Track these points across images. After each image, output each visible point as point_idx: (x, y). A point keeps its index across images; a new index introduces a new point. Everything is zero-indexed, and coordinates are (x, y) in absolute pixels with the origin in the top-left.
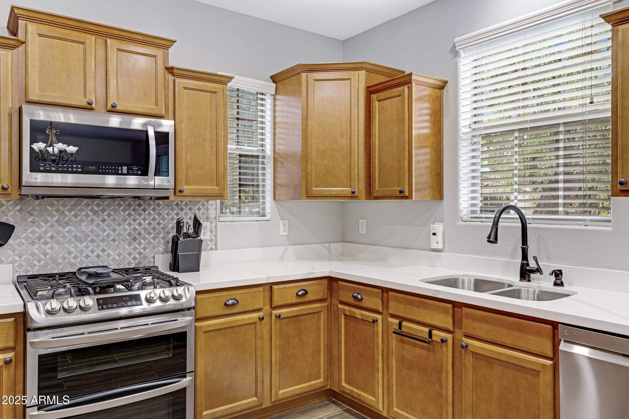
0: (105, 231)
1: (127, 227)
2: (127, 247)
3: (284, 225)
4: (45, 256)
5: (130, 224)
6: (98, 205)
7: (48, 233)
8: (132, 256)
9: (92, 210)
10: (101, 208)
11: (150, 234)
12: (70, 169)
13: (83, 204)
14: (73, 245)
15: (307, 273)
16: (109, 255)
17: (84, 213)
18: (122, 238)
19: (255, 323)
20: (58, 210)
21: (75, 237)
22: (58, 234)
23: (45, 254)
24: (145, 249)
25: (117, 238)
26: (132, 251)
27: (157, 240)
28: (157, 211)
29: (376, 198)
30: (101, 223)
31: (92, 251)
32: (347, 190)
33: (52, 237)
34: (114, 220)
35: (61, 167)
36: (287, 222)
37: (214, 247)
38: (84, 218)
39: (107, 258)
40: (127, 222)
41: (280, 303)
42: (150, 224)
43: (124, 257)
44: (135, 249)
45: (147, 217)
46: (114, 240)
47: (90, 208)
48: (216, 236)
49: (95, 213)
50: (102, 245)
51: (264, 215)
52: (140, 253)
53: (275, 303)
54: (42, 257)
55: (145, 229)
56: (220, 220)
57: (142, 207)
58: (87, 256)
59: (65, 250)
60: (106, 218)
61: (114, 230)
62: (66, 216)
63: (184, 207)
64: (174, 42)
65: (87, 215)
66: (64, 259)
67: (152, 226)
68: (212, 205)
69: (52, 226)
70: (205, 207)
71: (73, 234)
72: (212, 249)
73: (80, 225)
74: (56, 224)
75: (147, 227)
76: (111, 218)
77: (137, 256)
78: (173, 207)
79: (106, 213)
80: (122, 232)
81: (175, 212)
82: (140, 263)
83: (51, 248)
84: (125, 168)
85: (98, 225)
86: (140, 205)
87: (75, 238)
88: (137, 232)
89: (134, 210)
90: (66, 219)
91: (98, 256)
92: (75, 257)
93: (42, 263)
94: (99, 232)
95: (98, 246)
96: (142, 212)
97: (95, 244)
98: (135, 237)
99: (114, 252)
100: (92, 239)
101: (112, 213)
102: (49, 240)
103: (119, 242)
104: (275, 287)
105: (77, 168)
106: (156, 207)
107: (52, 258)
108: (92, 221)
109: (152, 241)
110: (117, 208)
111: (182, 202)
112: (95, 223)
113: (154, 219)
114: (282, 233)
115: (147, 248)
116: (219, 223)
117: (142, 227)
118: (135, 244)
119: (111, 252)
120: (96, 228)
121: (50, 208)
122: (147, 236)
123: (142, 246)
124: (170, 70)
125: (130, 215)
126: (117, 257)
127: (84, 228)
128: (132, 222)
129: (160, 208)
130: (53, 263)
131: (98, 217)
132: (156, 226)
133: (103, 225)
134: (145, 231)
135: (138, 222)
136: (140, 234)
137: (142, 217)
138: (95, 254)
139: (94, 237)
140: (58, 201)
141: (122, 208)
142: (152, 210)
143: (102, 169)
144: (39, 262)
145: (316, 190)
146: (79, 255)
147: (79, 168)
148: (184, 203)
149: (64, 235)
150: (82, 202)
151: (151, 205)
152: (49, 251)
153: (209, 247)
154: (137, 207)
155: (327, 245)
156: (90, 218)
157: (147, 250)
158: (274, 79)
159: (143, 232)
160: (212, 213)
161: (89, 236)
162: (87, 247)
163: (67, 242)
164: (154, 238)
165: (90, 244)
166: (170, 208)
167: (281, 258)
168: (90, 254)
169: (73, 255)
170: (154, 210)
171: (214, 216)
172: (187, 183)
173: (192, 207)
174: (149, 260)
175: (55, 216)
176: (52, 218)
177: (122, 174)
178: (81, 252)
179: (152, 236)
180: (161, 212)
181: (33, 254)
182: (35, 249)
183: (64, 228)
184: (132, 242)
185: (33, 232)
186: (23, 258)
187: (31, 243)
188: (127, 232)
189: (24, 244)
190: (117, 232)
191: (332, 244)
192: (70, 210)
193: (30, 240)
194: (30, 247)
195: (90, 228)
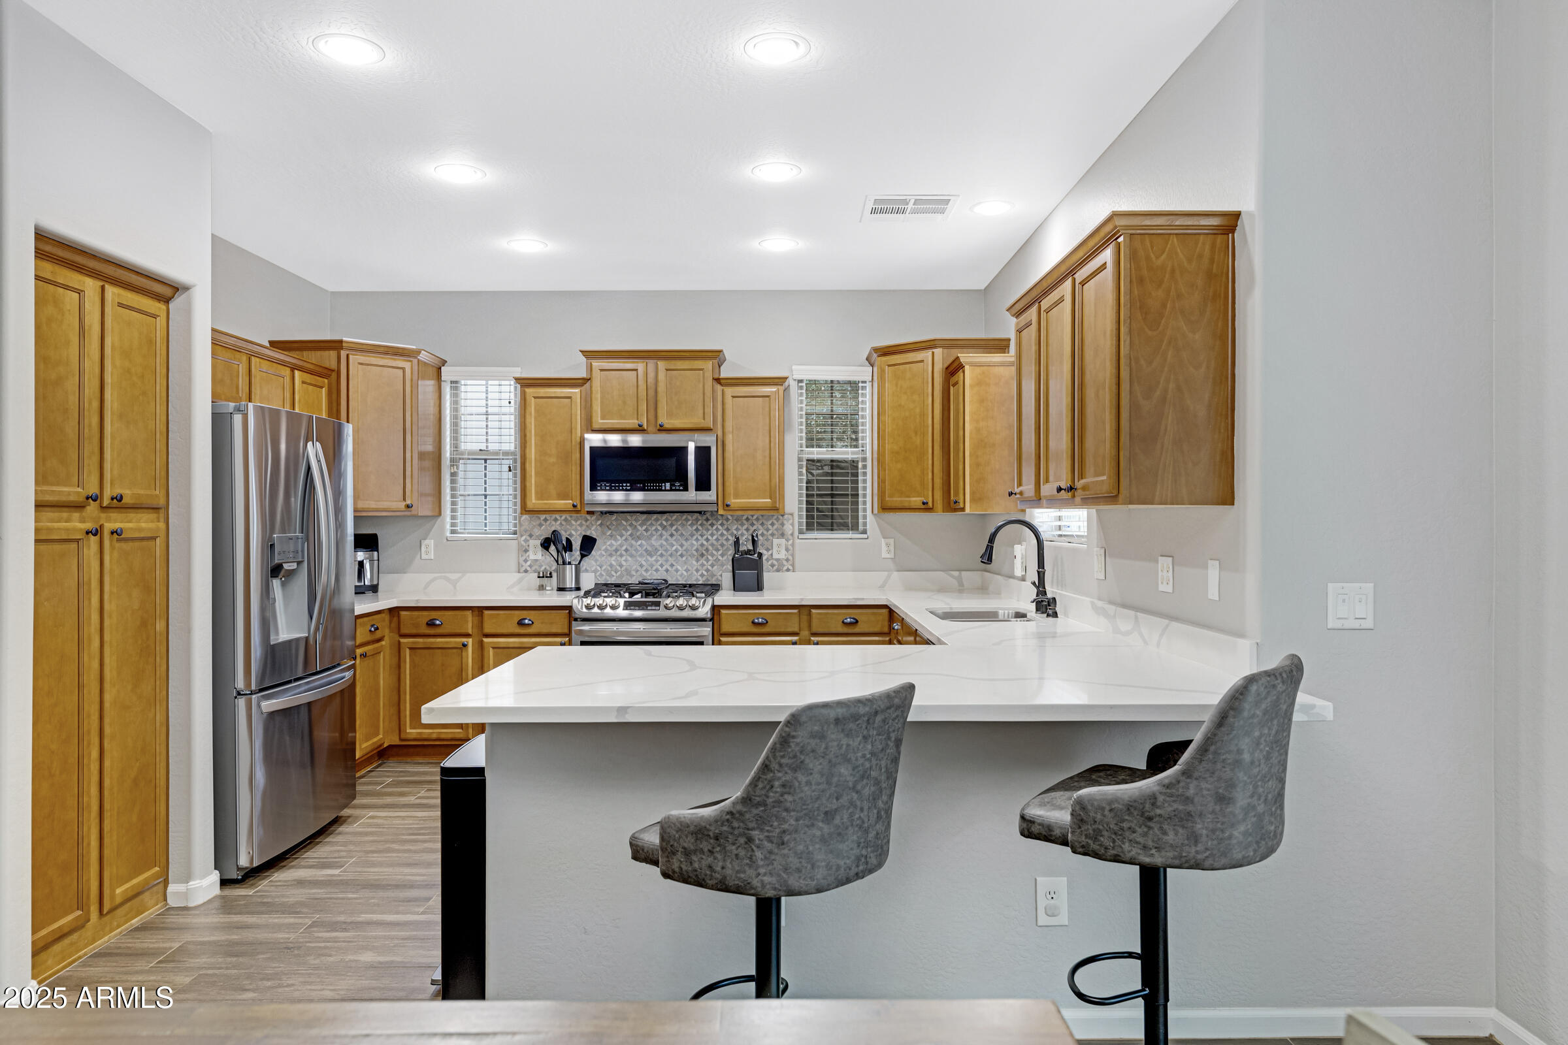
0: (673, 546)
1: (695, 542)
2: (694, 562)
3: (888, 545)
5: (697, 540)
6: (667, 520)
7: (623, 546)
8: (700, 573)
9: (661, 525)
10: (669, 523)
11: (717, 550)
12: (621, 488)
14: (645, 559)
15: (854, 599)
16: (677, 571)
17: (654, 528)
18: (689, 553)
20: (631, 525)
21: (646, 550)
22: (631, 547)
23: (621, 566)
24: (712, 566)
25: (684, 553)
26: (699, 568)
27: (725, 557)
28: (726, 526)
30: (669, 538)
31: (662, 566)
32: (916, 501)
33: (626, 550)
34: (682, 535)
35: (613, 486)
36: (891, 541)
37: (790, 568)
38: (654, 533)
40: (695, 537)
41: (821, 630)
42: (717, 540)
43: (692, 573)
44: (703, 565)
46: (682, 556)
47: (659, 523)
48: (793, 555)
49: (664, 528)
50: (671, 560)
51: (865, 532)
52: (707, 570)
53: (814, 630)
54: (618, 568)
55: (712, 545)
56: (800, 537)
57: (710, 522)
58: (657, 570)
60: (674, 533)
61: (682, 546)
63: (755, 522)
65: (657, 530)
66: (637, 571)
67: (720, 542)
68: (789, 520)
69: (626, 539)
70: (780, 522)
71: (645, 548)
72: (788, 570)
73: (650, 539)
74: (630, 538)
75: (715, 542)
76: (679, 532)
77: (705, 573)
78: (742, 522)
79: (674, 528)
80: (689, 548)
81: (745, 527)
82: (707, 580)
83: (626, 561)
84: (668, 485)
85: (666, 540)
86: (707, 520)
87: (646, 552)
88: (705, 548)
89: (702, 525)
90: (638, 534)
91: (667, 571)
92: (647, 571)
94: (668, 547)
95: (667, 561)
96: (710, 527)
97: (664, 558)
98: (702, 553)
99: (682, 568)
100: (661, 553)
101: (680, 528)
102: (624, 553)
103: (687, 558)
104: (814, 611)
105: (626, 486)
106: (725, 522)
107: (626, 569)
108: (661, 535)
109: (720, 558)
110: (684, 522)
111: (752, 516)
112: (664, 537)
113: (722, 535)
114: (885, 555)
115: (714, 566)
116: (798, 541)
117: (710, 542)
118: (703, 561)
119: (679, 568)
120: (664, 543)
121: (624, 523)
122: (714, 552)
123: (710, 563)
124: (718, 380)
125: (697, 530)
126: (685, 573)
127: (653, 542)
128: (699, 538)
130: (627, 575)
131: (666, 532)
132: (725, 543)
133: (672, 540)
134: (712, 547)
135: (705, 537)
136: (707, 550)
137: (710, 532)
138: (664, 568)
140: (632, 516)
141: (690, 522)
142: (720, 525)
143: (648, 486)
144: (616, 573)
145: (897, 500)
147: (629, 486)
148: (755, 517)
149: (636, 548)
150: (652, 517)
152: (624, 563)
153: (785, 568)
154: (705, 522)
156: (659, 533)
157: (716, 567)
159: (710, 548)
160: (787, 528)
161: (659, 550)
162: (657, 561)
163: (639, 555)
164: (722, 555)
165: (659, 558)
166: (740, 523)
167: (882, 587)
168: (660, 568)
169: (644, 568)
170: (722, 525)
171: (790, 532)
172: (736, 496)
173: (765, 522)
174: (717, 579)
175: (629, 530)
176: (626, 532)
177: (665, 490)
178: (652, 566)
179: (720, 552)
180: (730, 527)
181: (611, 566)
182: (613, 560)
183: (637, 542)
184: (700, 558)
185: (611, 545)
186: (603, 568)
187: (609, 555)
188: (695, 548)
189: (604, 555)
190: (684, 548)
191: (963, 573)
192: (641, 525)
193: (609, 553)
194: (609, 558)
195: (659, 543)
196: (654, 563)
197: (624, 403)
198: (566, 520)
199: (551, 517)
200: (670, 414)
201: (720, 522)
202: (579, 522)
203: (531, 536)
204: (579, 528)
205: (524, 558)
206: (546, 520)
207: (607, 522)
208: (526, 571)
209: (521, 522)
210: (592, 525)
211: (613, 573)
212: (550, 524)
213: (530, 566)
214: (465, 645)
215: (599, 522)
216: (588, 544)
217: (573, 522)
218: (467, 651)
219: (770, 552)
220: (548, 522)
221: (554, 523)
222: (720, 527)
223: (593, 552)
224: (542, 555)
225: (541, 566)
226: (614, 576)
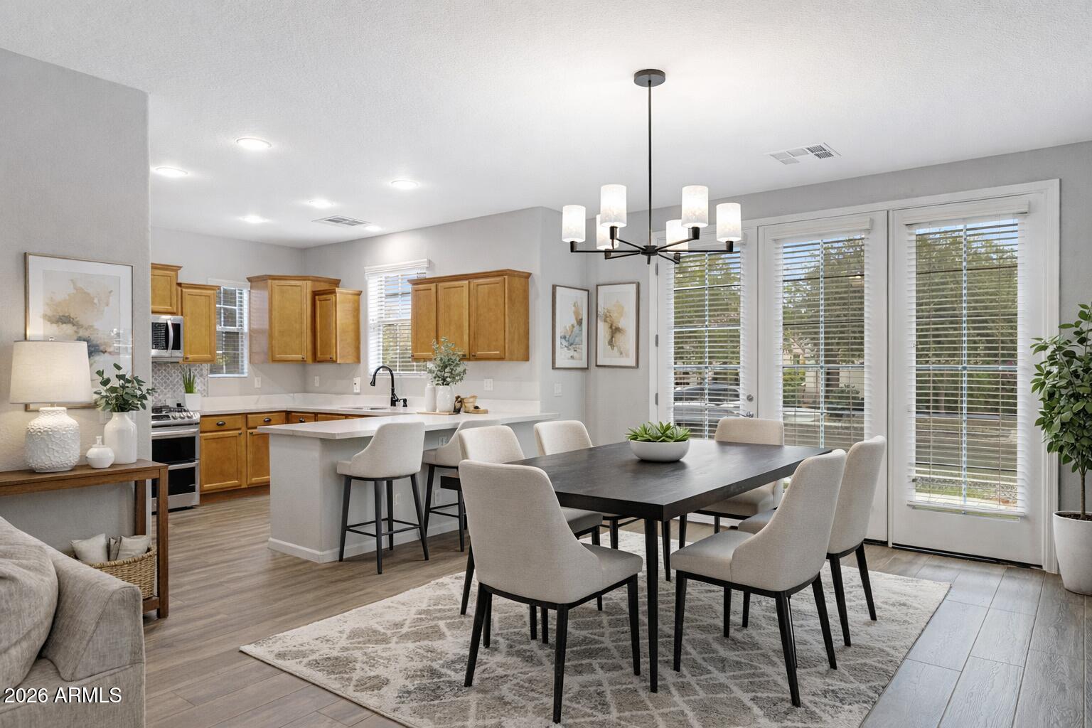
3: (258, 381)
19: (236, 437)
29: (319, 362)
32: (299, 357)
36: (260, 378)
37: (206, 394)
42: (162, 379)
51: (242, 374)
53: (248, 426)
56: (211, 376)
64: (180, 267)
72: (205, 396)
104: (249, 416)
114: (257, 386)
116: (209, 379)
124: (179, 285)
145: (278, 356)
153: (203, 395)
155: (292, 395)
158: (250, 280)
160: (205, 372)
171: (206, 374)
172: (191, 354)
191: (295, 394)
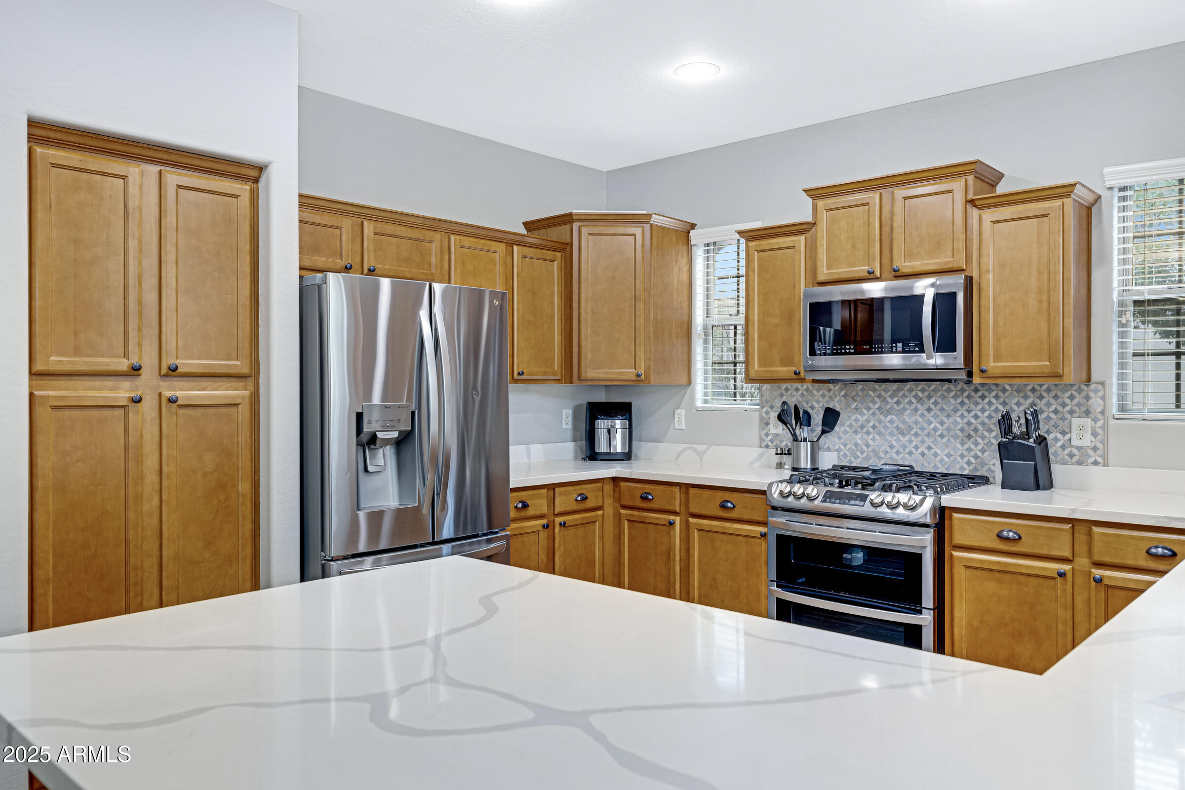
0: (930, 423)
1: (959, 420)
2: (959, 446)
4: (868, 448)
5: (962, 416)
6: (923, 391)
7: (870, 421)
8: (966, 459)
9: (916, 396)
10: (926, 394)
12: (843, 351)
13: (906, 389)
14: (895, 438)
16: (936, 455)
17: (907, 400)
18: (952, 433)
19: (1050, 578)
20: (879, 396)
21: (897, 428)
22: (880, 423)
23: (868, 445)
24: (983, 451)
25: (945, 433)
26: (965, 453)
28: (1002, 400)
30: (926, 413)
31: (916, 448)
33: (874, 427)
34: (942, 409)
35: (835, 350)
37: (1100, 460)
38: (907, 406)
39: (933, 458)
40: (959, 413)
41: (1107, 559)
43: (955, 459)
44: (969, 450)
45: (987, 407)
46: (942, 436)
47: (913, 393)
48: (1103, 442)
49: (920, 400)
50: (928, 441)
52: (976, 457)
53: (1100, 557)
54: (865, 448)
55: (983, 424)
56: (1116, 417)
57: (980, 394)
58: (910, 453)
59: (887, 443)
60: (932, 406)
61: (942, 423)
62: (888, 403)
63: (1044, 394)
65: (910, 403)
68: (1096, 391)
69: (874, 414)
70: (1083, 394)
71: (896, 425)
72: (1096, 463)
73: (902, 414)
74: (878, 412)
75: (986, 421)
76: (939, 406)
77: (973, 460)
79: (932, 400)
80: (952, 426)
82: (976, 469)
83: (873, 439)
84: (900, 345)
85: (922, 416)
87: (898, 430)
88: (972, 427)
89: (969, 397)
90: (888, 407)
92: (898, 453)
93: (865, 454)
94: (924, 424)
95: (923, 442)
96: (979, 400)
97: (919, 439)
98: (969, 434)
99: (942, 452)
100: (916, 432)
101: (939, 400)
102: (871, 430)
103: (948, 440)
104: (1096, 529)
105: (850, 348)
106: (1000, 394)
107: (874, 451)
108: (916, 410)
110: (946, 394)
111: (1041, 386)
112: (919, 412)
115: (986, 451)
117: (979, 420)
118: (970, 444)
119: (939, 452)
120: (920, 419)
121: (871, 393)
122: (986, 433)
123: (980, 447)
126: (946, 459)
127: (907, 419)
128: (966, 414)
129: (1006, 395)
130: (875, 457)
131: (922, 405)
133: (929, 416)
135: (973, 413)
136: (976, 430)
137: (980, 407)
138: (920, 451)
139: (918, 430)
140: (880, 386)
141: (952, 394)
142: (994, 397)
143: (875, 348)
144: (862, 453)
146: (901, 450)
147: (852, 349)
148: (1044, 387)
149: (886, 425)
150: (905, 386)
151: (993, 390)
152: (871, 442)
153: (1091, 460)
154: (973, 394)
156: (914, 406)
157: (987, 454)
159: (980, 427)
160: (1097, 403)
161: (913, 429)
162: (910, 441)
163: (889, 433)
165: (913, 438)
166: (1022, 395)
169: (895, 450)
170: (997, 397)
171: (1100, 409)
172: (997, 358)
173: (1059, 394)
175: (877, 403)
176: (874, 405)
177: (897, 353)
180: (1007, 401)
181: (856, 445)
182: (858, 438)
183: (886, 417)
184: (966, 440)
185: (856, 420)
186: (848, 447)
187: (854, 432)
188: (959, 427)
189: (848, 432)
190: (946, 426)
192: (892, 396)
193: (853, 429)
194: (854, 436)
195: (914, 419)
196: (907, 443)
197: (854, 246)
198: (807, 390)
199: (792, 386)
200: (909, 255)
201: (994, 394)
202: (821, 393)
203: (772, 407)
204: (821, 399)
205: (765, 432)
206: (787, 390)
207: (851, 392)
208: (767, 446)
209: (763, 391)
210: (836, 396)
211: (858, 453)
212: (791, 394)
213: (772, 441)
214: (671, 524)
215: (843, 393)
216: (831, 418)
217: (815, 392)
218: (674, 529)
219: (1067, 437)
220: (790, 392)
221: (795, 393)
222: (993, 400)
223: (836, 428)
224: (783, 429)
225: (782, 441)
226: (859, 457)
